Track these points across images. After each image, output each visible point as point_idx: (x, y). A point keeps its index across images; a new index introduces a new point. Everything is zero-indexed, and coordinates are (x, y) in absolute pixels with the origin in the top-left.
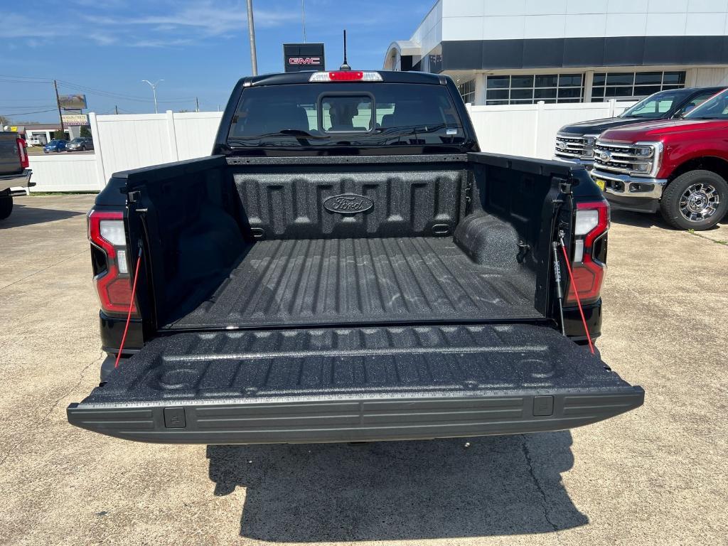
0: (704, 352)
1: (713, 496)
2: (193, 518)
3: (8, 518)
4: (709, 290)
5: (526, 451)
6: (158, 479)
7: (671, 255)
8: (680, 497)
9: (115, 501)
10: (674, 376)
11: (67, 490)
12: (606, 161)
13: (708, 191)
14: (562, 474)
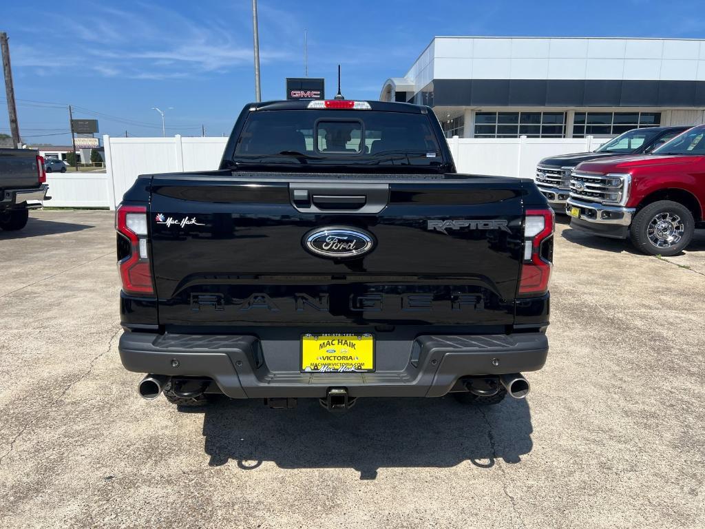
0: (660, 360)
1: (655, 478)
2: (190, 483)
3: (25, 479)
4: (670, 308)
5: (491, 437)
6: (160, 451)
7: (638, 277)
8: (625, 478)
9: (121, 468)
10: (630, 379)
11: (79, 458)
12: (580, 190)
13: (674, 220)
14: (521, 456)
